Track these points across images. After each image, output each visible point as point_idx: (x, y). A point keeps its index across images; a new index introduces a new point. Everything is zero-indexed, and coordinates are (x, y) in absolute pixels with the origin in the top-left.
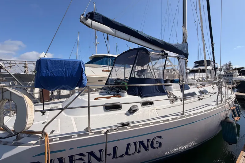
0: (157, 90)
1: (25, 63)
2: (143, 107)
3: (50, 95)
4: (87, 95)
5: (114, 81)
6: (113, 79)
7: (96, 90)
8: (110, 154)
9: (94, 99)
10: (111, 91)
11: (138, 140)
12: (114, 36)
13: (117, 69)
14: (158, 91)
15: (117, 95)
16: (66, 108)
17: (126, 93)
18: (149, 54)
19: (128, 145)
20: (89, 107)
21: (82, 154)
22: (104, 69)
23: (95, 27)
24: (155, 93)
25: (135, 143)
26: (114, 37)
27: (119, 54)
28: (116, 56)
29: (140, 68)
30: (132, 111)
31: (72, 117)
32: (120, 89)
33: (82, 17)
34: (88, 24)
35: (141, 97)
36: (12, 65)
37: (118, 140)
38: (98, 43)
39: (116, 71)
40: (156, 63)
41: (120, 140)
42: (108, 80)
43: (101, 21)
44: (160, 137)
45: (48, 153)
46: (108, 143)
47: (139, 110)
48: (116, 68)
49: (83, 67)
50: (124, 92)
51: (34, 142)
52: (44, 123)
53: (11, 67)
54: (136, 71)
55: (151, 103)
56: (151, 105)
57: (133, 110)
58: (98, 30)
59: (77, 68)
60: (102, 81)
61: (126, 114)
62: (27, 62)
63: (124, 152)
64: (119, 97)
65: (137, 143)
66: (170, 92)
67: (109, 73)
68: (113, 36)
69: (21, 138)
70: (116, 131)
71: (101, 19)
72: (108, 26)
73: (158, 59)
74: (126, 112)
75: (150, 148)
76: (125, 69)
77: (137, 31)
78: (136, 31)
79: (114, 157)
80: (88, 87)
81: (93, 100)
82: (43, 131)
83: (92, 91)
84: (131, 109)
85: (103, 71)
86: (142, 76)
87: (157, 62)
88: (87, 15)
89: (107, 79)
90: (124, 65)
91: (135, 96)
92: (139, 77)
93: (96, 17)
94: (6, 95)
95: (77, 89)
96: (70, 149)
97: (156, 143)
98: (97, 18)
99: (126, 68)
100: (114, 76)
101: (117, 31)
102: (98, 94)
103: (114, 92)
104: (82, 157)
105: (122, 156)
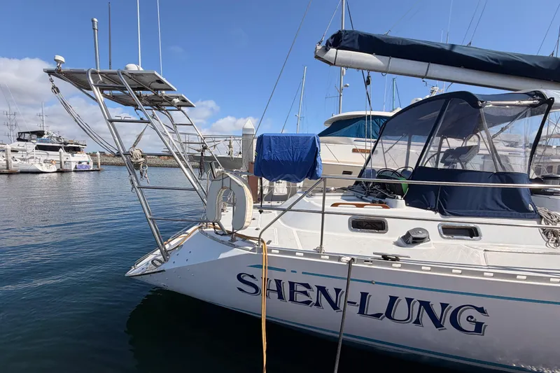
0: (498, 204)
1: (230, 141)
2: (444, 238)
3: (259, 192)
4: (322, 198)
5: (377, 175)
6: (373, 170)
7: (335, 190)
8: (355, 303)
9: (332, 206)
10: (368, 194)
11: (418, 296)
12: (384, 71)
13: (387, 146)
14: (501, 206)
15: (380, 203)
16: (289, 209)
17: (401, 201)
18: (481, 107)
19: (393, 299)
20: (323, 213)
21: (307, 286)
22: (358, 147)
23: (341, 61)
24: (489, 209)
25: (409, 301)
26: (384, 74)
27: (399, 109)
28: (391, 114)
29: (455, 143)
30: (411, 239)
31: (294, 230)
32: (390, 193)
33: (319, 47)
34: (330, 58)
35: (442, 213)
36: (216, 143)
37: (371, 282)
38: (346, 86)
39: (384, 153)
40: (502, 130)
41: (376, 283)
42: (362, 171)
43: (357, 46)
44: (481, 310)
45: (265, 267)
46: (350, 281)
47: (432, 241)
48: (386, 144)
49: (318, 146)
50: (398, 198)
51: (251, 248)
52: (257, 229)
53: (215, 146)
54: (443, 150)
55: (472, 233)
56: (472, 237)
57: (414, 239)
58: (348, 65)
59: (309, 149)
60: (350, 173)
61: (397, 244)
62: (232, 139)
63: (383, 310)
64: (385, 207)
65: (415, 302)
66: (553, 213)
67: (368, 155)
68: (382, 72)
69: (235, 241)
70: (369, 265)
71: (357, 41)
72: (372, 53)
73: (513, 119)
74: (396, 239)
75: (447, 323)
76: (409, 145)
77: (453, 46)
78: (447, 48)
79: (362, 311)
80: (324, 179)
81: (329, 207)
82: (259, 238)
83: (329, 191)
84: (408, 234)
85: (354, 151)
86: (458, 164)
87: (506, 127)
88: (328, 42)
89: (362, 168)
90: (408, 137)
91: (426, 209)
92: (447, 167)
93: (345, 40)
94: (227, 183)
95: (300, 187)
96: (292, 271)
97: (467, 320)
98: (348, 41)
99: (412, 143)
100: (378, 164)
101: (393, 59)
102: (340, 197)
103: (374, 196)
104: (308, 291)
105: (378, 316)
